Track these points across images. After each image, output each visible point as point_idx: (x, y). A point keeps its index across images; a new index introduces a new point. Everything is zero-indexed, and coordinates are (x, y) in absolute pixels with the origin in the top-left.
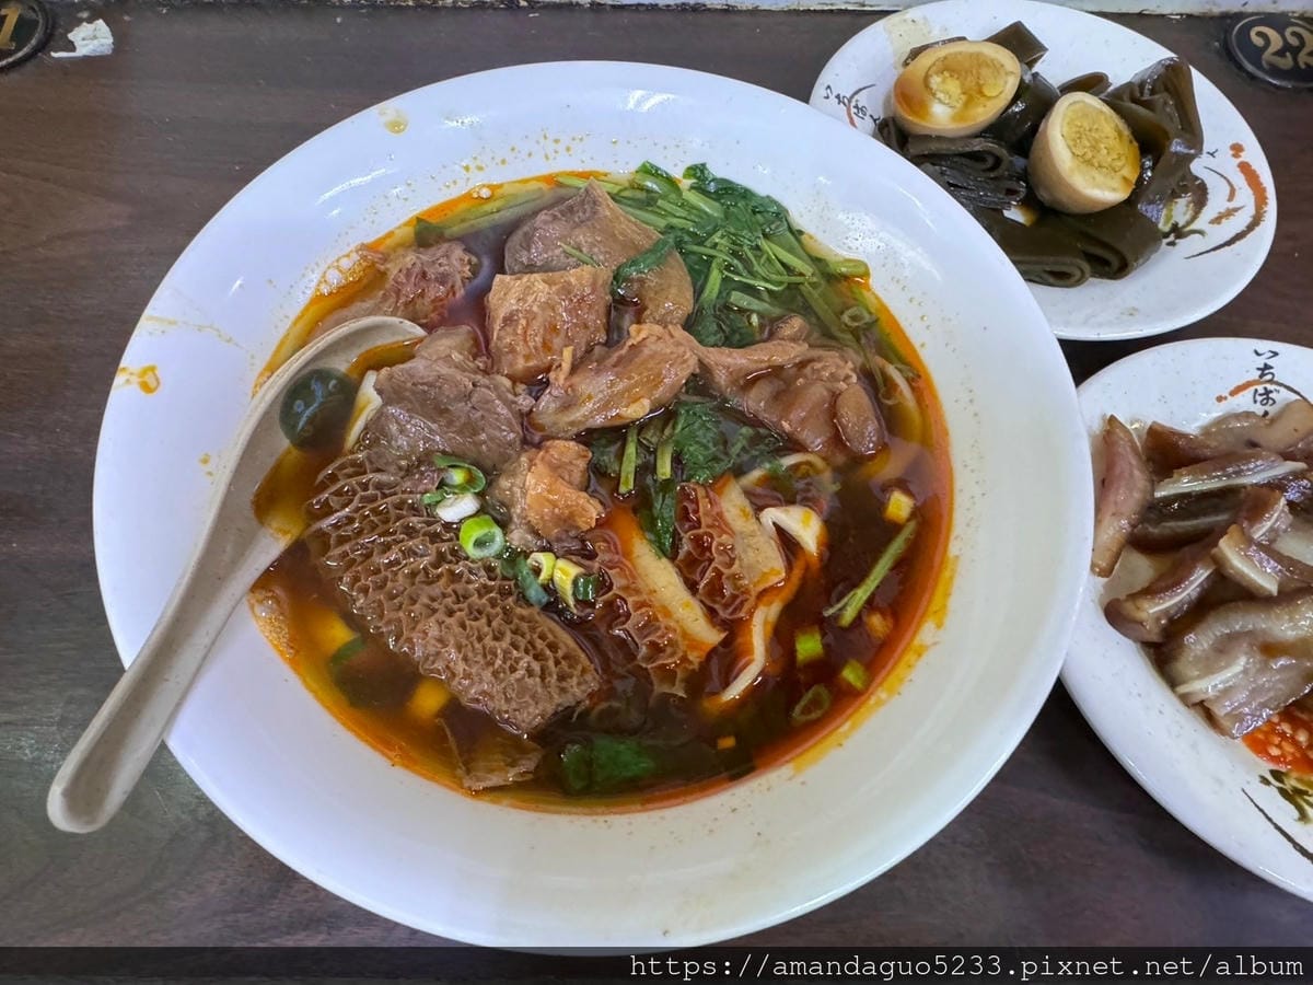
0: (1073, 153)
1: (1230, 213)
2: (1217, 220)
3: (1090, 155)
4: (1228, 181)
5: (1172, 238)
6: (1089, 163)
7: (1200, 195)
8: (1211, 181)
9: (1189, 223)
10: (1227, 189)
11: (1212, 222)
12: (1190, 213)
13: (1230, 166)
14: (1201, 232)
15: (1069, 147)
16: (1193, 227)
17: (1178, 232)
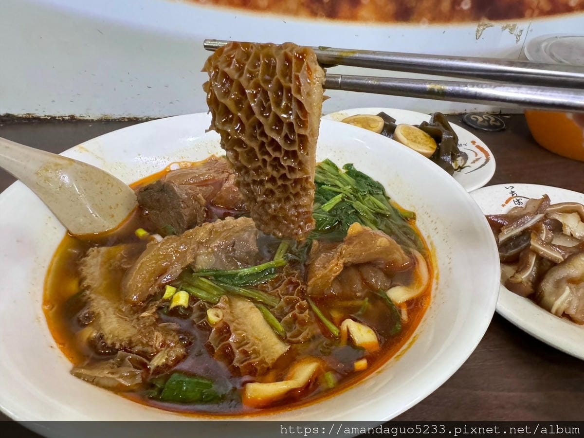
0: (407, 139)
1: (477, 160)
2: (474, 162)
3: (414, 139)
4: (474, 151)
5: (459, 170)
6: (415, 142)
7: (465, 157)
8: (467, 152)
9: (463, 165)
10: (474, 154)
11: (472, 163)
12: (463, 162)
13: (473, 147)
14: (469, 166)
15: (405, 137)
16: (466, 165)
17: (461, 168)
